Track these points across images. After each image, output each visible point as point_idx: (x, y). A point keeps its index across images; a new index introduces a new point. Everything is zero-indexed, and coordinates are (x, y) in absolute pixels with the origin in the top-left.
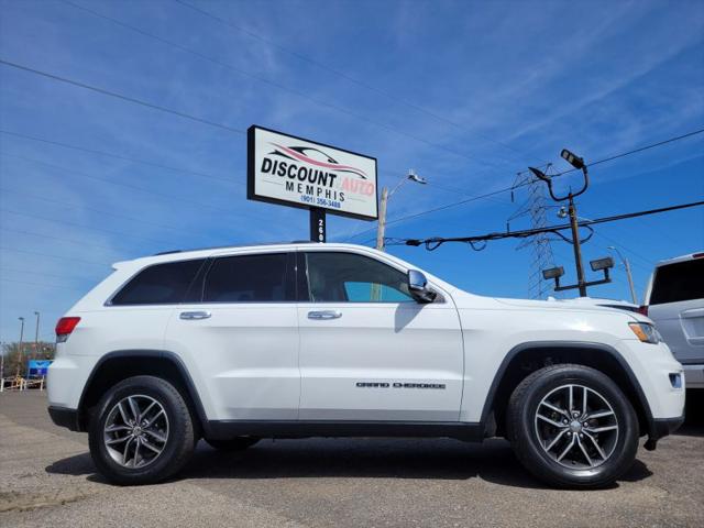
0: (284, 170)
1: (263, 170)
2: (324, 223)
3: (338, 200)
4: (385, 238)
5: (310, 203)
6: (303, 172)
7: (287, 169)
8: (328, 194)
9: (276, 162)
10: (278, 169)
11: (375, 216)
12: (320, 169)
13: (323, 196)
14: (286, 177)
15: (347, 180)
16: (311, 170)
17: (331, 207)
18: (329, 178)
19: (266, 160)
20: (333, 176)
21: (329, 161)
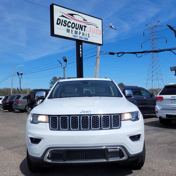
0: (66, 24)
1: (57, 24)
2: (82, 47)
3: (87, 37)
4: (100, 51)
5: (76, 38)
6: (73, 25)
7: (67, 23)
8: (83, 34)
9: (62, 20)
10: (63, 23)
11: (102, 44)
13: (81, 35)
14: (67, 27)
15: (91, 28)
16: (76, 24)
17: (85, 40)
18: (84, 28)
20: (85, 27)
21: (84, 20)
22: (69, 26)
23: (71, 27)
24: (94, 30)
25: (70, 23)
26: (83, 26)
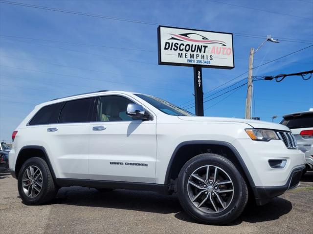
0: (177, 47)
1: (165, 49)
2: (201, 73)
3: (209, 60)
4: (252, 77)
5: (192, 63)
6: (188, 47)
7: (178, 46)
8: (203, 57)
9: (172, 43)
10: (173, 47)
11: (233, 66)
12: (197, 44)
13: (200, 58)
14: (178, 51)
15: (214, 48)
16: (192, 45)
17: (205, 64)
18: (203, 48)
19: (167, 43)
20: (205, 47)
21: (203, 39)
22: (181, 49)
23: (184, 50)
24: (219, 50)
25: (183, 45)
26: (202, 46)
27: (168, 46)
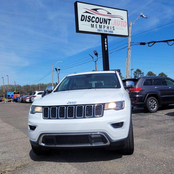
0: (90, 19)
1: (82, 20)
2: (107, 40)
3: (112, 30)
4: (131, 43)
5: (101, 32)
6: (97, 19)
7: (91, 18)
8: (108, 28)
9: (86, 16)
10: (87, 19)
12: (104, 17)
13: (106, 29)
14: (91, 22)
15: (115, 21)
16: (101, 18)
17: (110, 33)
18: (108, 21)
19: (82, 16)
20: (110, 20)
21: (108, 13)
22: (93, 21)
23: (95, 22)
24: (119, 22)
25: (94, 18)
26: (107, 19)
27: (84, 18)
